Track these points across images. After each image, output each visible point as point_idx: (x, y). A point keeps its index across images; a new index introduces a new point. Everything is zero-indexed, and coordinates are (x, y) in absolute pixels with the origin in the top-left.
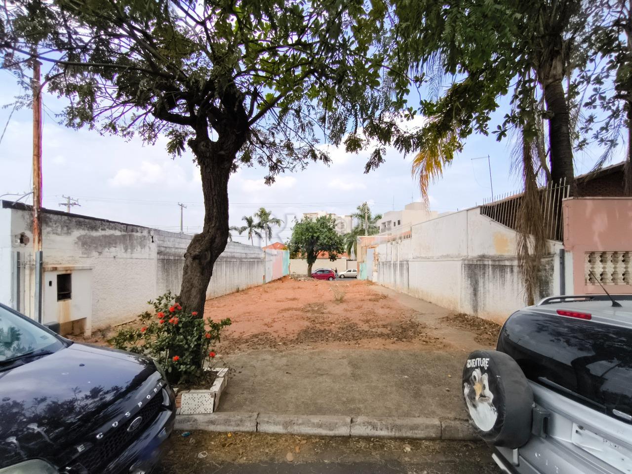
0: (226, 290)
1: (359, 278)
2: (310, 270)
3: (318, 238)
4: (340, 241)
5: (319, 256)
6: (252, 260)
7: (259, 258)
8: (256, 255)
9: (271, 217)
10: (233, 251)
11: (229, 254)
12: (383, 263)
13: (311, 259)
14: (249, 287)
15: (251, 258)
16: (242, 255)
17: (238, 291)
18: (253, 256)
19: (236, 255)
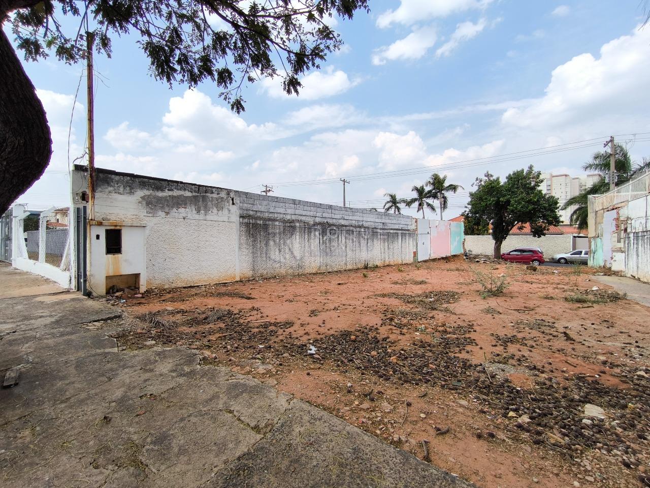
0: (346, 264)
1: (590, 263)
2: (498, 248)
3: (508, 202)
4: (550, 205)
5: (515, 230)
6: (395, 231)
7: (408, 230)
8: (401, 226)
9: (446, 184)
10: (361, 219)
11: (354, 222)
12: (636, 234)
13: (500, 235)
14: (387, 263)
15: (392, 229)
16: (377, 224)
17: (366, 267)
18: (396, 227)
19: (366, 224)
